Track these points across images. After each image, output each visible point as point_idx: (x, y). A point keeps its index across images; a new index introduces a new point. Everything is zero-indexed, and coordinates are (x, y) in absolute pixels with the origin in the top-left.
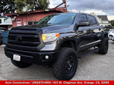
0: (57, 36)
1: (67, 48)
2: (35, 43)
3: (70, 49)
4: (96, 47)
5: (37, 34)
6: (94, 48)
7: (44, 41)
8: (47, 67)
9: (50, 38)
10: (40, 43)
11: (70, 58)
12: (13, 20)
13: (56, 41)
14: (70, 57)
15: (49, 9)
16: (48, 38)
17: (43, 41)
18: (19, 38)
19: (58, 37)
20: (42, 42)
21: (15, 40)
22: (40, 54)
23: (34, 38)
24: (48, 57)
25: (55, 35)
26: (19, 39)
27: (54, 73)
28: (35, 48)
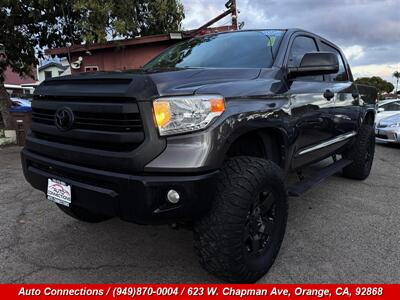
0: (214, 109)
1: (253, 159)
2: (127, 136)
3: (263, 162)
4: (339, 157)
5: (132, 100)
6: (334, 158)
7: (161, 130)
8: (174, 225)
9: (187, 115)
10: (146, 136)
11: (263, 198)
12: (74, 67)
13: (211, 129)
14: (261, 194)
15: (182, 33)
16: (179, 119)
17: (157, 130)
18: (66, 113)
19: (219, 114)
20: (151, 131)
21: (53, 123)
22: (144, 183)
23: (121, 116)
24: (178, 197)
25: (208, 105)
26: (66, 121)
27: (200, 255)
28: (124, 159)
